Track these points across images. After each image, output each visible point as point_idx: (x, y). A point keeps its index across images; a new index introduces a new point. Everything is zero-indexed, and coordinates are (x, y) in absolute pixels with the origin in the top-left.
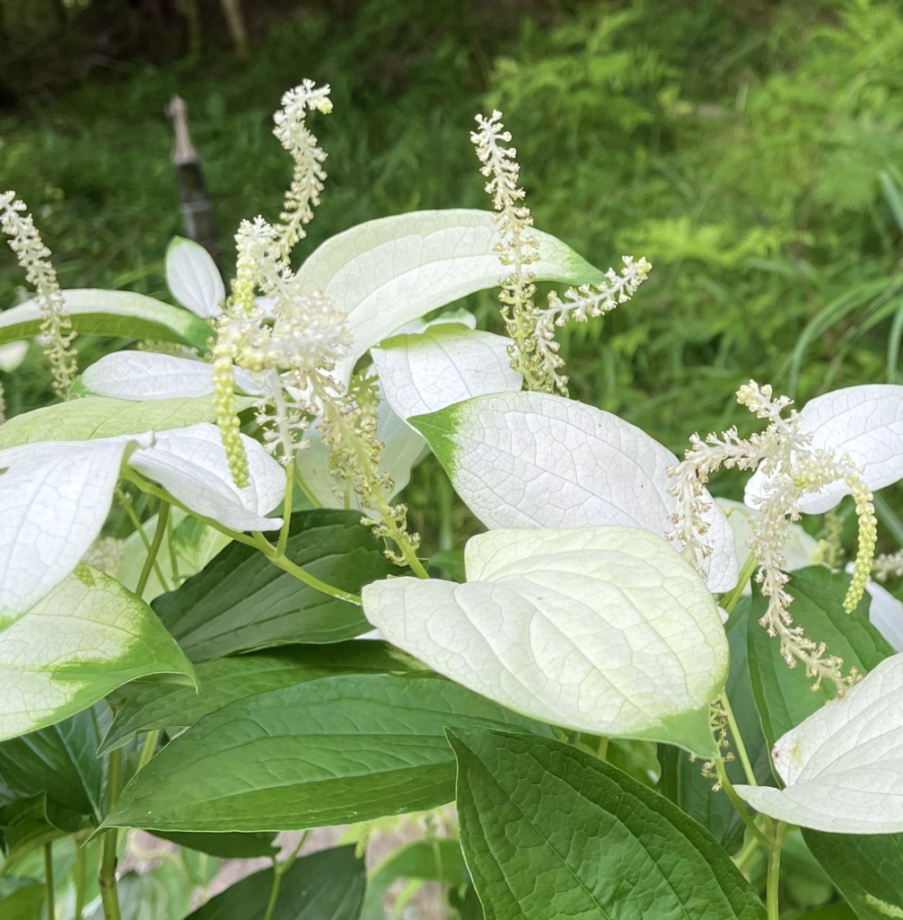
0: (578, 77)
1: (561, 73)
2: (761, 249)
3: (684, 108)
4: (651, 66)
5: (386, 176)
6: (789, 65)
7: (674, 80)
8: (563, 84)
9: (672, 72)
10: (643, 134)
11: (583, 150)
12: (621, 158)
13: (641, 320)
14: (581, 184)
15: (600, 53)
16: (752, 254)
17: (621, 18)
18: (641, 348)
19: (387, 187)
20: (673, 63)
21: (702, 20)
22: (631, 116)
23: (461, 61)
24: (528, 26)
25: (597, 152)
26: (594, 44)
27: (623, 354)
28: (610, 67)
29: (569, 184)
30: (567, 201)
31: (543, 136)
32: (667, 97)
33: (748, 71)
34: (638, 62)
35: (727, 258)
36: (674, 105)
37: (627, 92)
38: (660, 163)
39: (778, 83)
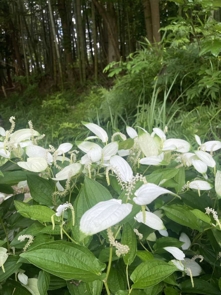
0: (54, 103)
1: (51, 102)
2: (78, 126)
3: (69, 107)
4: (64, 101)
5: (28, 116)
6: (83, 101)
7: (68, 103)
8: (52, 104)
9: (67, 102)
10: (64, 110)
11: (55, 113)
12: (61, 114)
13: (63, 135)
14: (55, 117)
15: (57, 99)
16: (76, 127)
17: (60, 95)
18: (63, 139)
19: (28, 118)
20: (67, 101)
21: (72, 94)
22: (62, 108)
23: (38, 100)
24: (48, 95)
25: (57, 113)
26: (56, 98)
27: (61, 140)
28: (59, 101)
29: (54, 117)
30: (53, 119)
31: (50, 111)
32: (67, 105)
33: (78, 102)
34: (62, 101)
35: (73, 127)
36: (68, 107)
37: (61, 105)
38: (66, 114)
39: (81, 104)
